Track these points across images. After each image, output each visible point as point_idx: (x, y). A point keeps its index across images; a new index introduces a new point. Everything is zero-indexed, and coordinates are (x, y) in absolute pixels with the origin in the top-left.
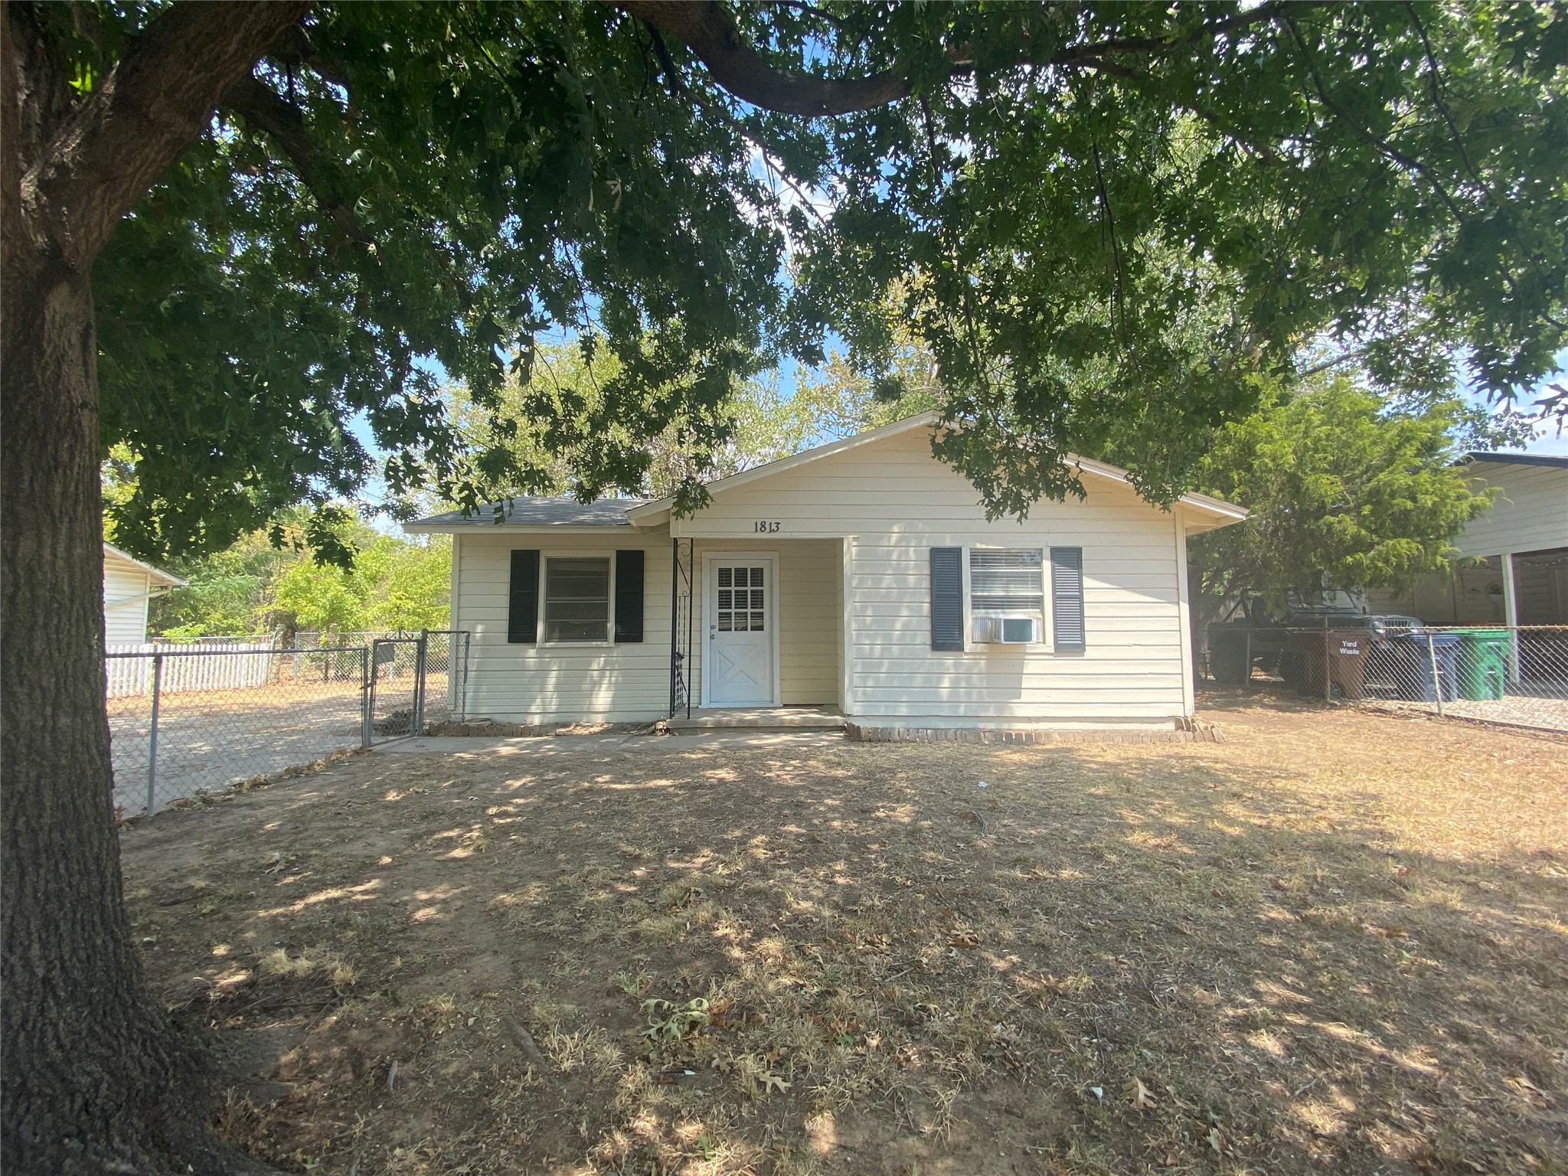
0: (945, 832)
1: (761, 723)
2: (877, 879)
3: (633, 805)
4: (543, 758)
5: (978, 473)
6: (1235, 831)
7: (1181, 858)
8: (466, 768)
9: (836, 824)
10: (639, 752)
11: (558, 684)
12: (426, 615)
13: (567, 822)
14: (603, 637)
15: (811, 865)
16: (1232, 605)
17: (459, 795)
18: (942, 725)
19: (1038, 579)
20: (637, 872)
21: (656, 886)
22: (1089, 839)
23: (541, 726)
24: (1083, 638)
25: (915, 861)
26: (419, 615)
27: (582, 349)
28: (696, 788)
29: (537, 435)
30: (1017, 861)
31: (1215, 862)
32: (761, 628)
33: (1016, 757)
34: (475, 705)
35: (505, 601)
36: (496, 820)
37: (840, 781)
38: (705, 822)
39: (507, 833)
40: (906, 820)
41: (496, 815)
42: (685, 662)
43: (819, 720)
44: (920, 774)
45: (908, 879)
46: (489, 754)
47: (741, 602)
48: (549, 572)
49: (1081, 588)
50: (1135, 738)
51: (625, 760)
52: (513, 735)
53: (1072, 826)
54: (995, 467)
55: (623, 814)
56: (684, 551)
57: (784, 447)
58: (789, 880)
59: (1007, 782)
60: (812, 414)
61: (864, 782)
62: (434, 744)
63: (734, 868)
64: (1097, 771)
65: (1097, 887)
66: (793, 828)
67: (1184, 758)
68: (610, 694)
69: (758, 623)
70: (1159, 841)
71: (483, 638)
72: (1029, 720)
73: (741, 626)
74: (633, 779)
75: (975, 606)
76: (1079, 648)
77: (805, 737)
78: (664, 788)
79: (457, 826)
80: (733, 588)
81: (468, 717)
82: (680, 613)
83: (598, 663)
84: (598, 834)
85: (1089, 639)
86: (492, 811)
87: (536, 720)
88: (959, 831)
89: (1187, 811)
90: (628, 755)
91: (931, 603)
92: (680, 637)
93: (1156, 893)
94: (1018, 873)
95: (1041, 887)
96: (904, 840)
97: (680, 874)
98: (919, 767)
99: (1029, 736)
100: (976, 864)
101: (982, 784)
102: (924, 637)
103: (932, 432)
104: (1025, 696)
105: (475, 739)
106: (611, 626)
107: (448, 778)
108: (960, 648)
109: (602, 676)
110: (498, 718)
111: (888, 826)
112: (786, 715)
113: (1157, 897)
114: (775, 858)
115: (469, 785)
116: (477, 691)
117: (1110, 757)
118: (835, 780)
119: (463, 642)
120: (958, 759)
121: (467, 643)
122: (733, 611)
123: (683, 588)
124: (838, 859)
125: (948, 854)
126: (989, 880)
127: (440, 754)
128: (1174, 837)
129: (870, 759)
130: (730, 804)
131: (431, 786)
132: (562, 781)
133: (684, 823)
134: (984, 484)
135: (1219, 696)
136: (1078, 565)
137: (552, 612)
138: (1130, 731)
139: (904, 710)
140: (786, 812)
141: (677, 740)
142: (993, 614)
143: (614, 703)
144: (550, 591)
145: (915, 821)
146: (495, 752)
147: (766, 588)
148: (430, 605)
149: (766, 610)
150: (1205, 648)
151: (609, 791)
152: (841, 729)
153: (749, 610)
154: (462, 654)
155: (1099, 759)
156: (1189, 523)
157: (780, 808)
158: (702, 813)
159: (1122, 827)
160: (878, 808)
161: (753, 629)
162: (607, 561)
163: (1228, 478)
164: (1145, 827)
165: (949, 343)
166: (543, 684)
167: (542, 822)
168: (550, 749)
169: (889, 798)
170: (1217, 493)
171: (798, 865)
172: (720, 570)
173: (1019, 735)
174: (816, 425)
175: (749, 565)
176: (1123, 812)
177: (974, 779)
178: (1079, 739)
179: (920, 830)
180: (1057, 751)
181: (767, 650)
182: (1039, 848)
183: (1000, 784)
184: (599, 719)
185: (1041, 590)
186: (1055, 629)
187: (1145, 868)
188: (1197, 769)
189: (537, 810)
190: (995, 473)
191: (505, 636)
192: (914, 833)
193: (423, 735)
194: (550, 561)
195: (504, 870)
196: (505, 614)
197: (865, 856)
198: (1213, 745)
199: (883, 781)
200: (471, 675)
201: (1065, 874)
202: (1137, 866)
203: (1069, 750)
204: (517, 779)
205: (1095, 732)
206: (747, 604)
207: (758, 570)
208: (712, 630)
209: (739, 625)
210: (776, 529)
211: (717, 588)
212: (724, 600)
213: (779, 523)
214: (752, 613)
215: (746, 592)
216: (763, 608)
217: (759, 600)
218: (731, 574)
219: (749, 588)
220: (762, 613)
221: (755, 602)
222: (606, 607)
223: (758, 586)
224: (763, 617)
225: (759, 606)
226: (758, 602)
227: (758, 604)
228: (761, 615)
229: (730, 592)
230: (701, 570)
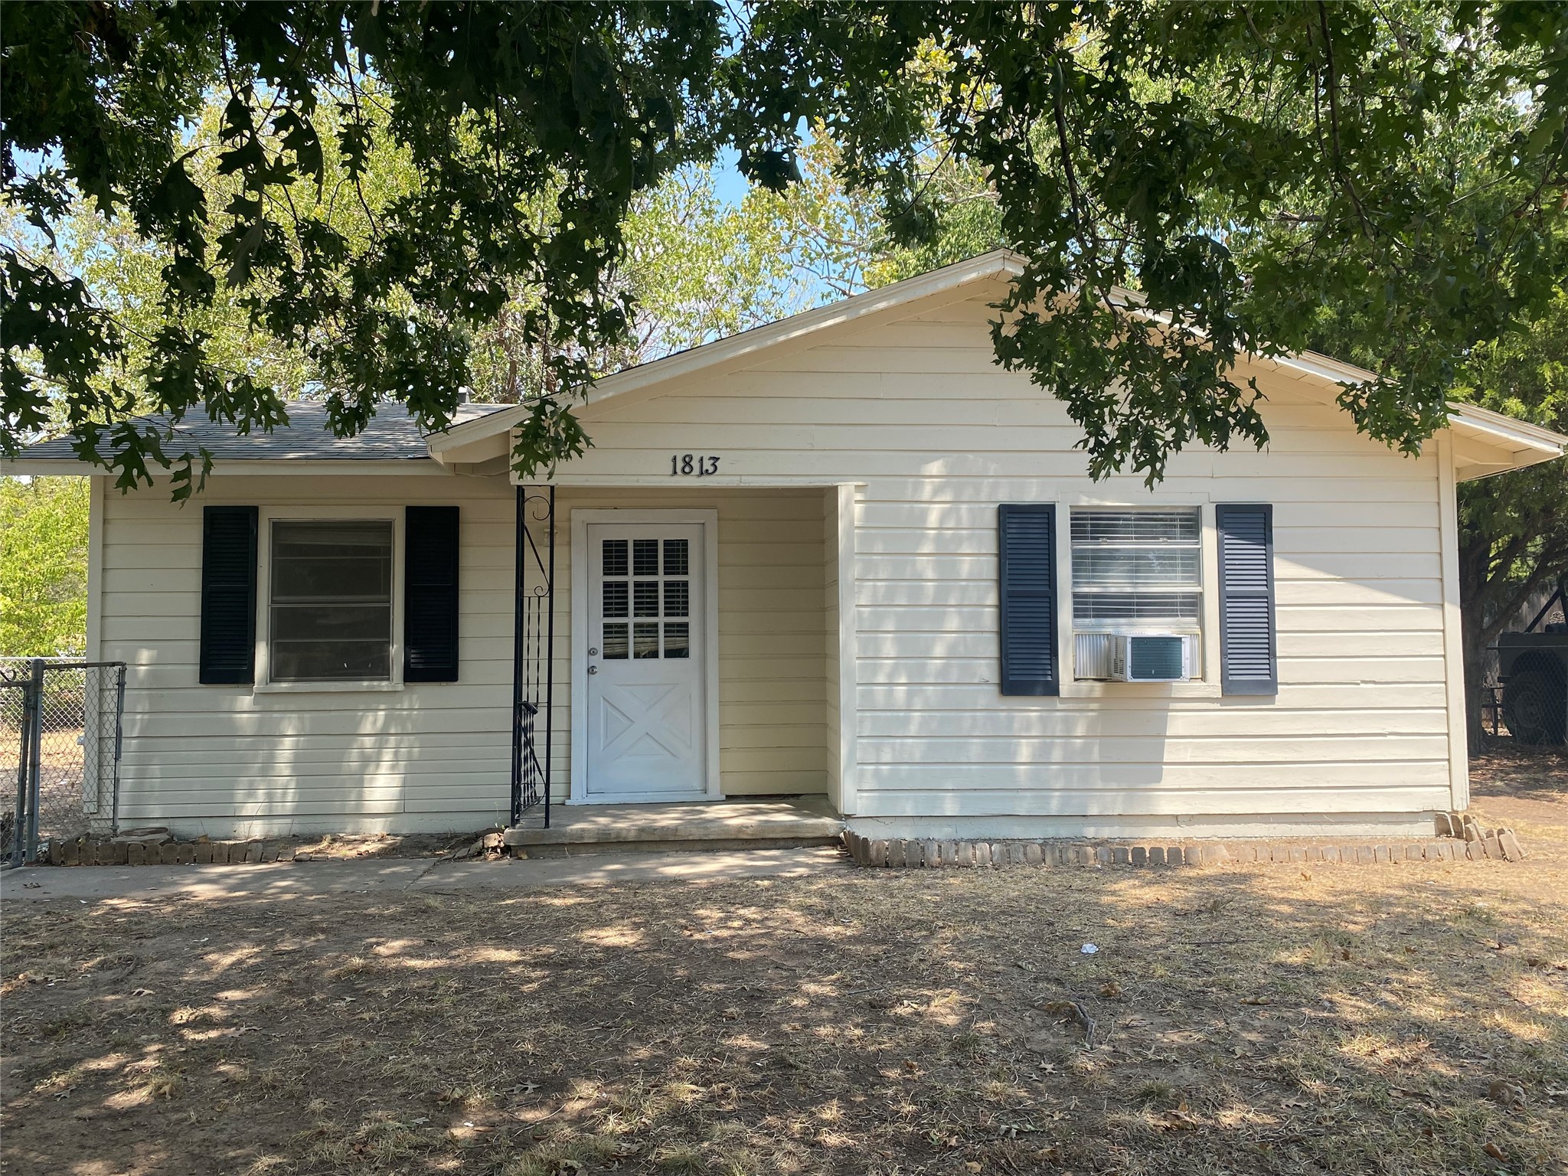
0: (1020, 1042)
1: (683, 834)
2: (898, 1133)
3: (447, 1002)
4: (272, 907)
5: (1077, 391)
6: (1529, 1032)
7: (1434, 1084)
8: (126, 932)
9: (823, 1031)
10: (454, 894)
11: (297, 761)
12: (32, 621)
13: (324, 1036)
14: (382, 670)
15: (778, 1110)
16: (1544, 601)
17: (115, 986)
18: (1017, 831)
19: (1192, 562)
20: (458, 1132)
21: (495, 1158)
22: (1274, 1050)
23: (267, 842)
24: (1272, 672)
25: (966, 1098)
26: (18, 621)
27: (344, 149)
28: (564, 966)
29: (255, 302)
30: (1147, 1095)
31: (1493, 1093)
32: (680, 653)
33: (1149, 894)
34: (136, 803)
35: (192, 604)
36: (191, 1035)
37: (831, 948)
38: (581, 1032)
39: (211, 1060)
40: (952, 1020)
41: (187, 1025)
42: (539, 720)
43: (792, 826)
44: (977, 930)
45: (952, 1133)
46: (169, 900)
47: (647, 606)
48: (278, 549)
49: (1269, 580)
50: (1364, 854)
51: (427, 911)
52: (212, 861)
53: (1244, 1026)
54: (1107, 379)
55: (429, 1018)
56: (536, 509)
57: (724, 299)
58: (739, 1141)
59: (1133, 943)
60: (777, 238)
61: (875, 950)
62: (59, 882)
63: (636, 1122)
64: (1292, 917)
65: (1286, 1142)
66: (743, 1041)
67: (1445, 893)
68: (397, 780)
69: (678, 642)
70: (1395, 1052)
71: (151, 674)
72: (1176, 819)
73: (644, 649)
74: (444, 949)
75: (1078, 613)
76: (1267, 688)
77: (765, 859)
78: (503, 966)
79: (115, 1048)
80: (631, 579)
81: (123, 826)
82: (531, 627)
83: (373, 721)
84: (383, 1059)
85: (1284, 670)
86: (181, 1016)
87: (257, 830)
88: (1045, 1039)
89: (1449, 995)
90: (433, 902)
91: (1000, 606)
92: (530, 673)
93: (1387, 1152)
94: (1148, 1118)
95: (1186, 1144)
96: (946, 1060)
97: (538, 1134)
98: (977, 917)
99: (1175, 853)
100: (1074, 1101)
101: (1089, 948)
102: (987, 669)
103: (995, 315)
104: (1170, 777)
105: (140, 871)
106: (396, 650)
107: (93, 950)
108: (1052, 689)
109: (380, 748)
110: (182, 827)
111: (917, 1033)
112: (733, 817)
113: (1389, 1158)
114: (712, 1099)
115: (135, 963)
116: (141, 776)
117: (1316, 891)
118: (822, 945)
119: (111, 682)
120: (1045, 900)
121: (121, 685)
122: (631, 620)
123: (535, 580)
124: (827, 1098)
125: (1026, 1082)
126: (1094, 1132)
127: (72, 901)
128: (1424, 1044)
129: (886, 904)
130: (627, 996)
131: (61, 969)
132: (311, 954)
133: (542, 1035)
134: (1085, 410)
135: (1518, 769)
136: (1264, 535)
137: (284, 626)
138: (1353, 839)
139: (950, 806)
140: (732, 1010)
141: (527, 870)
142: (1112, 626)
143: (403, 798)
144: (280, 586)
145: (967, 1023)
146: (181, 896)
147: (692, 578)
148: (40, 601)
149: (693, 619)
150: (1493, 677)
151: (402, 974)
152: (833, 841)
153: (661, 620)
154: (110, 705)
155: (1297, 895)
156: (1463, 459)
157: (719, 1003)
158: (576, 1015)
159: (1334, 1027)
160: (899, 1000)
161: (637, 656)
162: (386, 527)
163: (1534, 376)
164: (1373, 1025)
165: (1025, 172)
166: (270, 762)
167: (276, 1036)
168: (284, 888)
169: (920, 980)
170: (1514, 404)
171: (752, 1112)
172: (607, 544)
173: (1156, 852)
174: (784, 257)
175: (661, 534)
176: (1336, 997)
177: (1073, 938)
178: (1264, 855)
179: (976, 1040)
180: (1222, 879)
181: (696, 692)
182: (1186, 1070)
183: (1120, 949)
184: (377, 827)
185: (1199, 581)
186: (1224, 654)
187: (1370, 1105)
188: (1470, 913)
189: (266, 1014)
190: (1108, 391)
191: (194, 670)
192: (963, 1045)
193: (38, 862)
194: (278, 527)
195: (207, 1134)
196: (192, 629)
197: (879, 1090)
198: (1501, 865)
199: (909, 945)
200: (130, 745)
201: (1229, 1118)
202: (1358, 1101)
203: (1245, 878)
204: (224, 950)
205: (1291, 841)
206: (657, 608)
207: (678, 545)
208: (591, 657)
209: (642, 648)
210: (711, 469)
211: (600, 578)
212: (614, 601)
213: (718, 459)
214: (666, 625)
215: (655, 584)
216: (686, 614)
217: (681, 600)
218: (626, 551)
219: (661, 578)
220: (686, 625)
221: (673, 603)
222: (386, 614)
223: (678, 573)
224: (687, 631)
225: (680, 611)
226: (678, 603)
227: (678, 608)
228: (683, 629)
229: (625, 584)
230: (569, 544)
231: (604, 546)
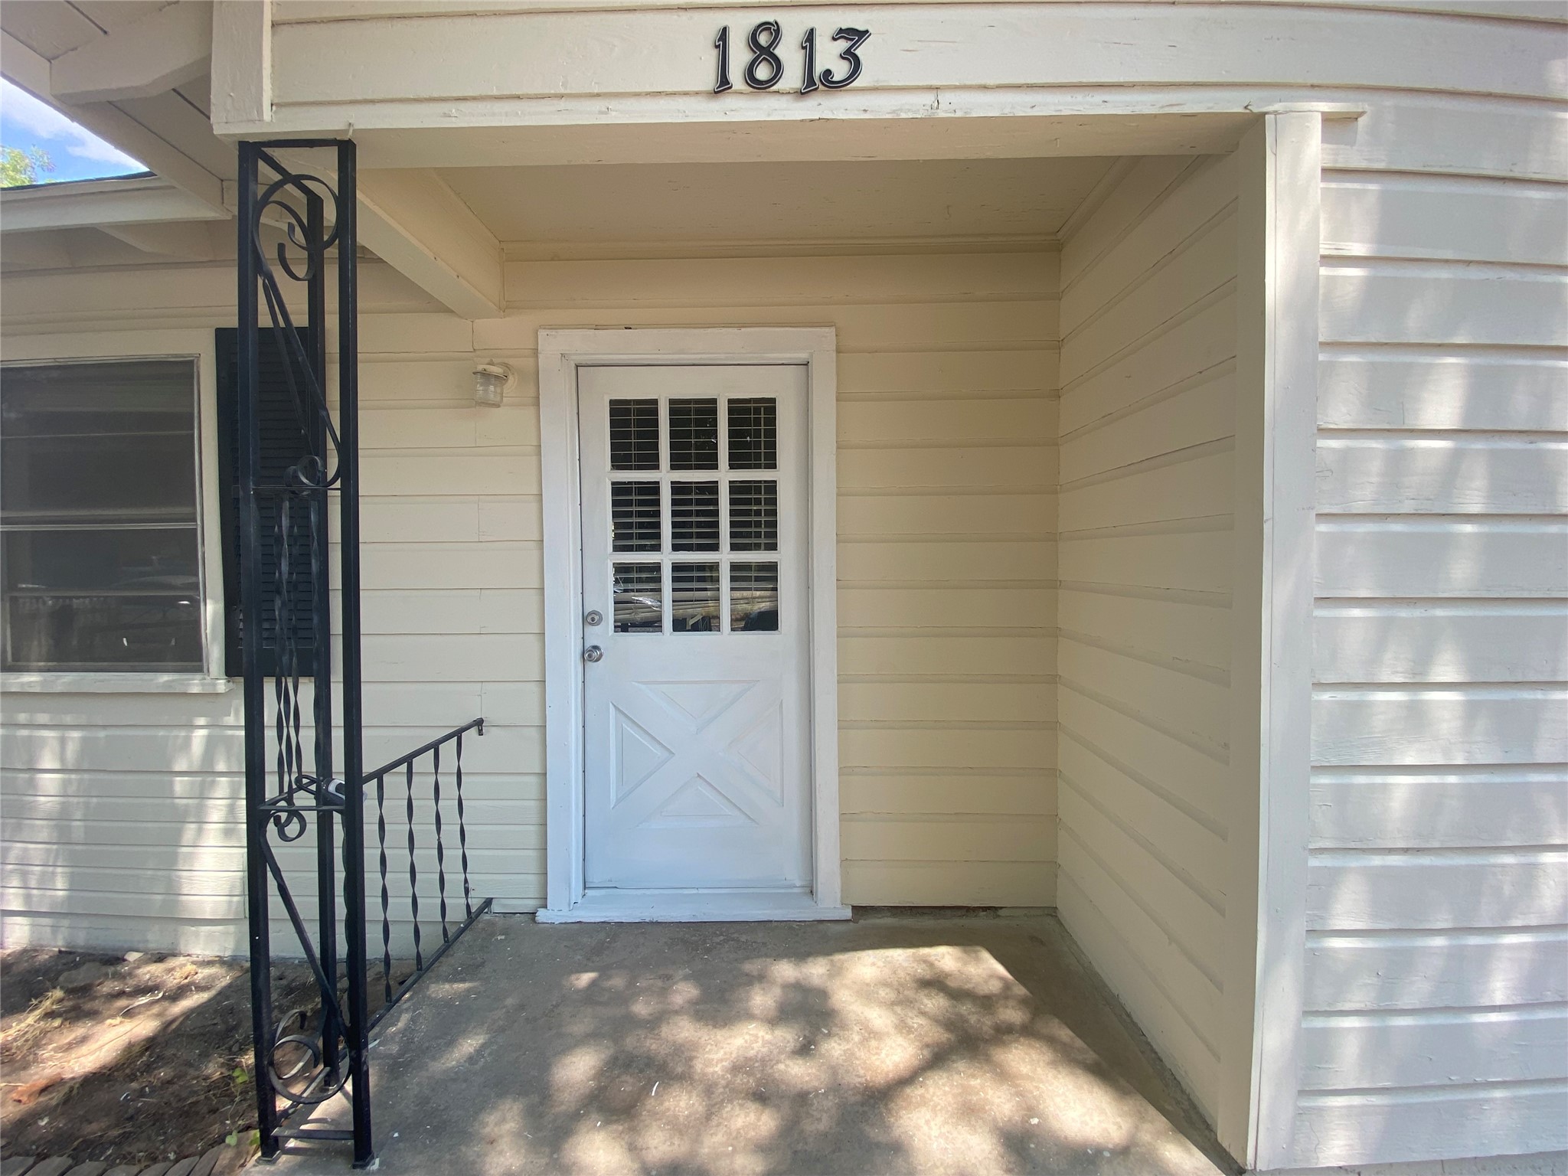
11: (65, 817)
14: (186, 652)
32: (767, 621)
68: (234, 857)
69: (761, 600)
73: (693, 613)
80: (665, 476)
83: (183, 748)
106: (211, 615)
109: (202, 797)
122: (666, 557)
147: (785, 475)
149: (786, 556)
153: (725, 556)
161: (679, 625)
162: (183, 371)
172: (618, 408)
175: (723, 387)
181: (790, 698)
206: (716, 535)
207: (757, 411)
208: (589, 629)
209: (688, 610)
210: (840, 70)
211: (604, 476)
212: (634, 520)
213: (862, 35)
214: (676, 568)
215: (712, 488)
216: (773, 547)
217: (763, 519)
218: (656, 423)
219: (724, 476)
220: (773, 567)
221: (748, 524)
222: (188, 543)
223: (758, 466)
224: (775, 579)
225: (763, 541)
226: (758, 524)
227: (758, 535)
228: (768, 574)
229: (654, 488)
230: (537, 403)
231: (612, 413)
